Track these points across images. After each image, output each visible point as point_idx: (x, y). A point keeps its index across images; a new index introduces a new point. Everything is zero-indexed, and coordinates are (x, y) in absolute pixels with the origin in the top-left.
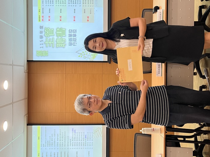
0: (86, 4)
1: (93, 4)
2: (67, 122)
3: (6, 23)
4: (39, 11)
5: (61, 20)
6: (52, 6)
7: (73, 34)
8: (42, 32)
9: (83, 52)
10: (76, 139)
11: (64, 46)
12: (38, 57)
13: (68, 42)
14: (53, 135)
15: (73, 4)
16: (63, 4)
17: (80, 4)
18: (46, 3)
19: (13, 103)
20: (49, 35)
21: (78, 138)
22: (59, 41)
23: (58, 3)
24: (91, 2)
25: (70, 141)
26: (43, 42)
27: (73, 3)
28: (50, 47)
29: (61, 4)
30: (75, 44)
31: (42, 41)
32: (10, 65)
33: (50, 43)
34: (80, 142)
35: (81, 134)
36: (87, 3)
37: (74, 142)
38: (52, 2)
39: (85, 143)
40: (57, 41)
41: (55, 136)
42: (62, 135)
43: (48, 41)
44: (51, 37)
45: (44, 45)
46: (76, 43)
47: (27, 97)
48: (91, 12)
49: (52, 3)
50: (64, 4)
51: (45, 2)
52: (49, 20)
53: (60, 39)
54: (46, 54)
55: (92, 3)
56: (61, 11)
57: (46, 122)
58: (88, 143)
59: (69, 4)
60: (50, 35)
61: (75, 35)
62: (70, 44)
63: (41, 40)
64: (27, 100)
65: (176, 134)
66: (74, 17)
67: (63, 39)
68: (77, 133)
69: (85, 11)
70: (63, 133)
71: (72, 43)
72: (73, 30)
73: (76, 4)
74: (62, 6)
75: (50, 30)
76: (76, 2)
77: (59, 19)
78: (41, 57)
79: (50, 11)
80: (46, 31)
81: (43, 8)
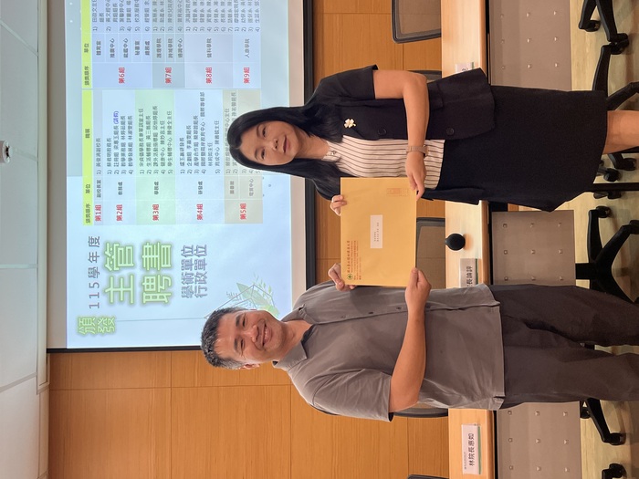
4: (88, 191)
5: (156, 218)
6: (127, 172)
7: (195, 259)
8: (96, 257)
11: (165, 299)
12: (83, 336)
13: (178, 285)
15: (196, 167)
16: (163, 168)
17: (217, 164)
18: (109, 165)
20: (117, 267)
22: (150, 284)
23: (148, 165)
26: (99, 290)
27: (196, 164)
28: (121, 302)
29: (156, 168)
30: (203, 292)
33: (122, 289)
38: (127, 162)
40: (145, 284)
43: (116, 285)
44: (125, 273)
45: (102, 299)
46: (206, 289)
47: (45, 469)
48: (251, 189)
49: (127, 164)
50: (166, 168)
51: (104, 161)
52: (119, 218)
53: (154, 278)
54: (108, 326)
56: (156, 188)
59: (183, 168)
60: (123, 265)
61: (202, 264)
62: (187, 293)
63: (92, 281)
66: (200, 207)
67: (164, 278)
69: (232, 187)
71: (194, 289)
72: (195, 248)
73: (204, 168)
74: (160, 172)
75: (122, 249)
76: (203, 159)
77: (151, 212)
78: (94, 335)
79: (120, 189)
80: (107, 253)
81: (99, 182)
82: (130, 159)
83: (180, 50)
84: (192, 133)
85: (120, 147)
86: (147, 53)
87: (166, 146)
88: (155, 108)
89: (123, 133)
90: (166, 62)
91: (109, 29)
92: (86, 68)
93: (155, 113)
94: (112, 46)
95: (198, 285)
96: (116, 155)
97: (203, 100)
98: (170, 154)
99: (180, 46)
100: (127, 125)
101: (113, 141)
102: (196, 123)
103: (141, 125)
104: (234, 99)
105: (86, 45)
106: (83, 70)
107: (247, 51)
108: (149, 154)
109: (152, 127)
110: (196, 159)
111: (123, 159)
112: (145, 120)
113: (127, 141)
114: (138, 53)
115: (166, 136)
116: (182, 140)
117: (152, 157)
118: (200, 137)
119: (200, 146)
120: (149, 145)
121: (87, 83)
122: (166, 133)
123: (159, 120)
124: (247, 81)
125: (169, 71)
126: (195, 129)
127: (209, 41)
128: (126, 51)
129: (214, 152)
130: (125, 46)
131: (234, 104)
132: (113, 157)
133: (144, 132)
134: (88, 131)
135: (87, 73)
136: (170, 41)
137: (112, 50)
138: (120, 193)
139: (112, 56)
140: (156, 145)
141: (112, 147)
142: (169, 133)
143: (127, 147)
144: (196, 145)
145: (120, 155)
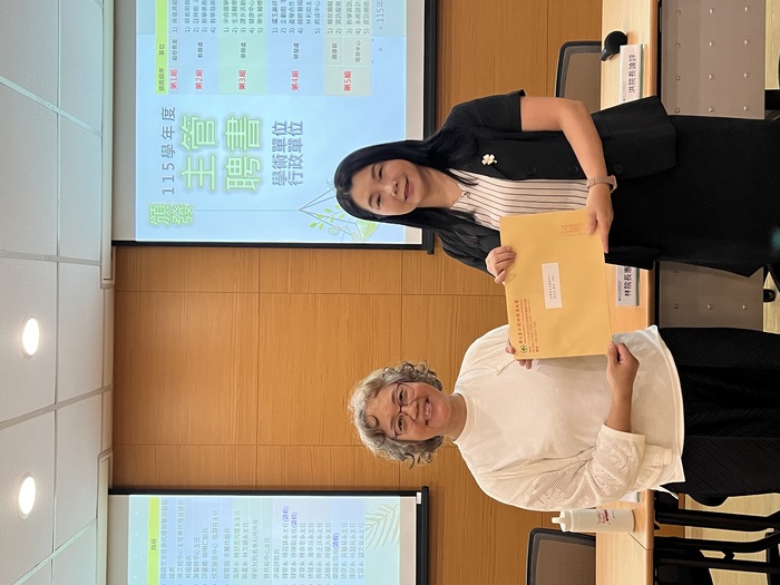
0: (338, 22)
1: (366, 22)
2: (263, 482)
3: (34, 97)
5: (242, 86)
6: (209, 30)
7: (288, 139)
8: (171, 132)
9: (327, 211)
10: (298, 552)
11: (253, 186)
12: (155, 226)
13: (269, 168)
14: (210, 534)
15: (292, 26)
16: (252, 25)
17: (317, 22)
18: (187, 21)
19: (55, 407)
20: (196, 145)
21: (306, 546)
22: (235, 166)
23: (234, 21)
24: (358, 16)
25: (277, 558)
26: (174, 173)
27: (290, 22)
28: (200, 188)
29: (243, 25)
30: (298, 178)
31: (171, 167)
32: (48, 258)
33: (201, 172)
34: (315, 560)
35: (316, 529)
36: (344, 19)
37: (290, 559)
38: (208, 18)
39: (332, 567)
40: (229, 166)
41: (215, 537)
42: (242, 533)
43: (195, 167)
44: (205, 152)
45: (178, 184)
46: (302, 176)
47: (109, 381)
48: (358, 54)
49: (209, 21)
50: (256, 25)
51: (181, 16)
52: (199, 86)
53: (240, 160)
54: (185, 216)
55: (362, 20)
56: (243, 50)
57: (184, 483)
58: (344, 564)
59: (275, 26)
60: (202, 143)
61: (297, 145)
62: (280, 179)
63: (166, 161)
64: (108, 395)
65: (690, 533)
66: (295, 74)
67: (252, 160)
68: (303, 525)
69: (335, 51)
70: (246, 525)
71: (287, 175)
72: (289, 125)
73: (300, 26)
74: (247, 31)
75: (202, 124)
76: (300, 16)
77: (237, 80)
78: (168, 226)
79: (200, 50)
80: (184, 128)
81: (175, 42)
82: (213, 15)
95: (292, 170)
96: (196, 9)
98: (260, 9)
108: (235, 9)
110: (292, 15)
111: (205, 15)
117: (239, 12)
129: (313, 6)
132: (192, 11)
138: (200, 56)
145: (200, 9)
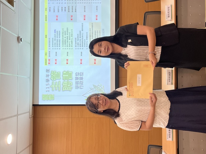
5: (67, 63)
6: (58, 49)
7: (80, 77)
8: (48, 75)
11: (70, 89)
12: (44, 101)
13: (74, 85)
15: (80, 47)
17: (87, 46)
18: (53, 46)
20: (55, 79)
22: (65, 84)
23: (65, 46)
26: (49, 86)
28: (56, 90)
29: (67, 47)
30: (82, 87)
33: (56, 86)
38: (58, 45)
40: (64, 84)
43: (55, 84)
44: (57, 81)
45: (50, 89)
47: (31, 143)
49: (58, 46)
50: (71, 47)
51: (51, 45)
52: (56, 63)
53: (67, 83)
54: (52, 98)
56: (67, 54)
59: (76, 47)
60: (57, 78)
61: (82, 78)
62: (77, 87)
63: (47, 83)
64: (31, 146)
66: (81, 60)
67: (70, 83)
71: (79, 86)
72: (79, 73)
73: (83, 47)
74: (69, 49)
75: (57, 73)
76: (82, 45)
77: (66, 62)
78: (47, 100)
79: (56, 54)
80: (52, 74)
81: (49, 52)
82: (59, 45)
83: (76, 10)
84: (79, 36)
85: (56, 41)
86: (65, 11)
87: (71, 41)
88: (67, 28)
89: (57, 36)
90: (71, 13)
91: (53, 3)
92: (46, 16)
93: (67, 30)
94: (54, 8)
95: (80, 85)
96: (55, 43)
97: (82, 25)
98: (72, 43)
99: (75, 8)
100: (58, 34)
101: (54, 39)
102: (80, 33)
103: (63, 34)
104: (92, 25)
105: (46, 8)
106: (45, 16)
107: (97, 10)
108: (65, 43)
109: (66, 34)
110: (80, 45)
111: (57, 45)
112: (64, 32)
113: (58, 39)
114: (62, 11)
115: (71, 37)
116: (76, 38)
117: (66, 44)
118: (81, 37)
119: (81, 40)
120: (65, 40)
121: (46, 20)
122: (71, 36)
123: (68, 32)
124: (97, 19)
125: (72, 16)
126: (80, 35)
127: (85, 7)
128: (58, 10)
129: (86, 42)
130: (58, 8)
131: (92, 27)
132: (54, 44)
133: (64, 36)
134: (46, 35)
135: (46, 17)
136: (72, 7)
137: (54, 10)
138: (56, 55)
139: (54, 12)
140: (67, 40)
141: (54, 41)
142: (72, 36)
143: (58, 41)
144: (80, 40)
145: (56, 43)
